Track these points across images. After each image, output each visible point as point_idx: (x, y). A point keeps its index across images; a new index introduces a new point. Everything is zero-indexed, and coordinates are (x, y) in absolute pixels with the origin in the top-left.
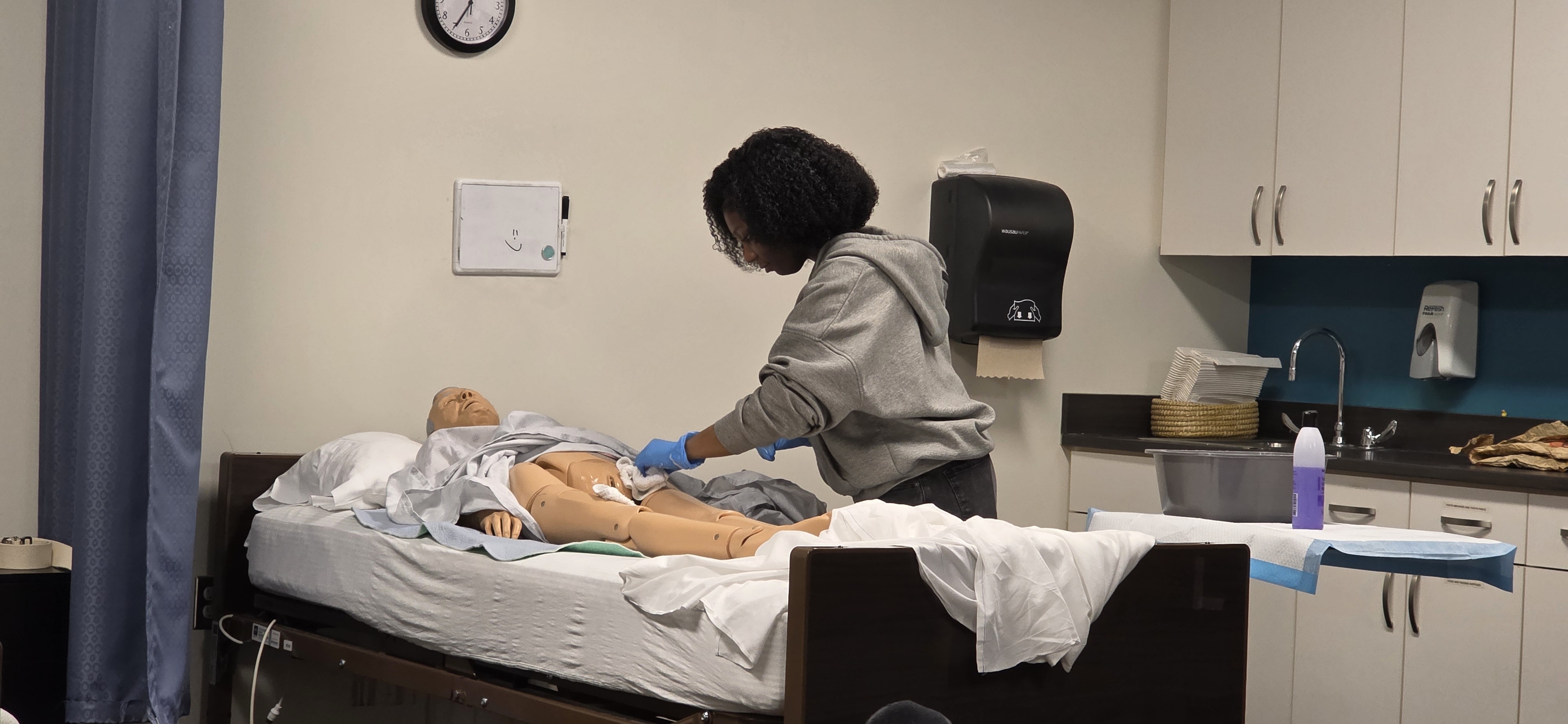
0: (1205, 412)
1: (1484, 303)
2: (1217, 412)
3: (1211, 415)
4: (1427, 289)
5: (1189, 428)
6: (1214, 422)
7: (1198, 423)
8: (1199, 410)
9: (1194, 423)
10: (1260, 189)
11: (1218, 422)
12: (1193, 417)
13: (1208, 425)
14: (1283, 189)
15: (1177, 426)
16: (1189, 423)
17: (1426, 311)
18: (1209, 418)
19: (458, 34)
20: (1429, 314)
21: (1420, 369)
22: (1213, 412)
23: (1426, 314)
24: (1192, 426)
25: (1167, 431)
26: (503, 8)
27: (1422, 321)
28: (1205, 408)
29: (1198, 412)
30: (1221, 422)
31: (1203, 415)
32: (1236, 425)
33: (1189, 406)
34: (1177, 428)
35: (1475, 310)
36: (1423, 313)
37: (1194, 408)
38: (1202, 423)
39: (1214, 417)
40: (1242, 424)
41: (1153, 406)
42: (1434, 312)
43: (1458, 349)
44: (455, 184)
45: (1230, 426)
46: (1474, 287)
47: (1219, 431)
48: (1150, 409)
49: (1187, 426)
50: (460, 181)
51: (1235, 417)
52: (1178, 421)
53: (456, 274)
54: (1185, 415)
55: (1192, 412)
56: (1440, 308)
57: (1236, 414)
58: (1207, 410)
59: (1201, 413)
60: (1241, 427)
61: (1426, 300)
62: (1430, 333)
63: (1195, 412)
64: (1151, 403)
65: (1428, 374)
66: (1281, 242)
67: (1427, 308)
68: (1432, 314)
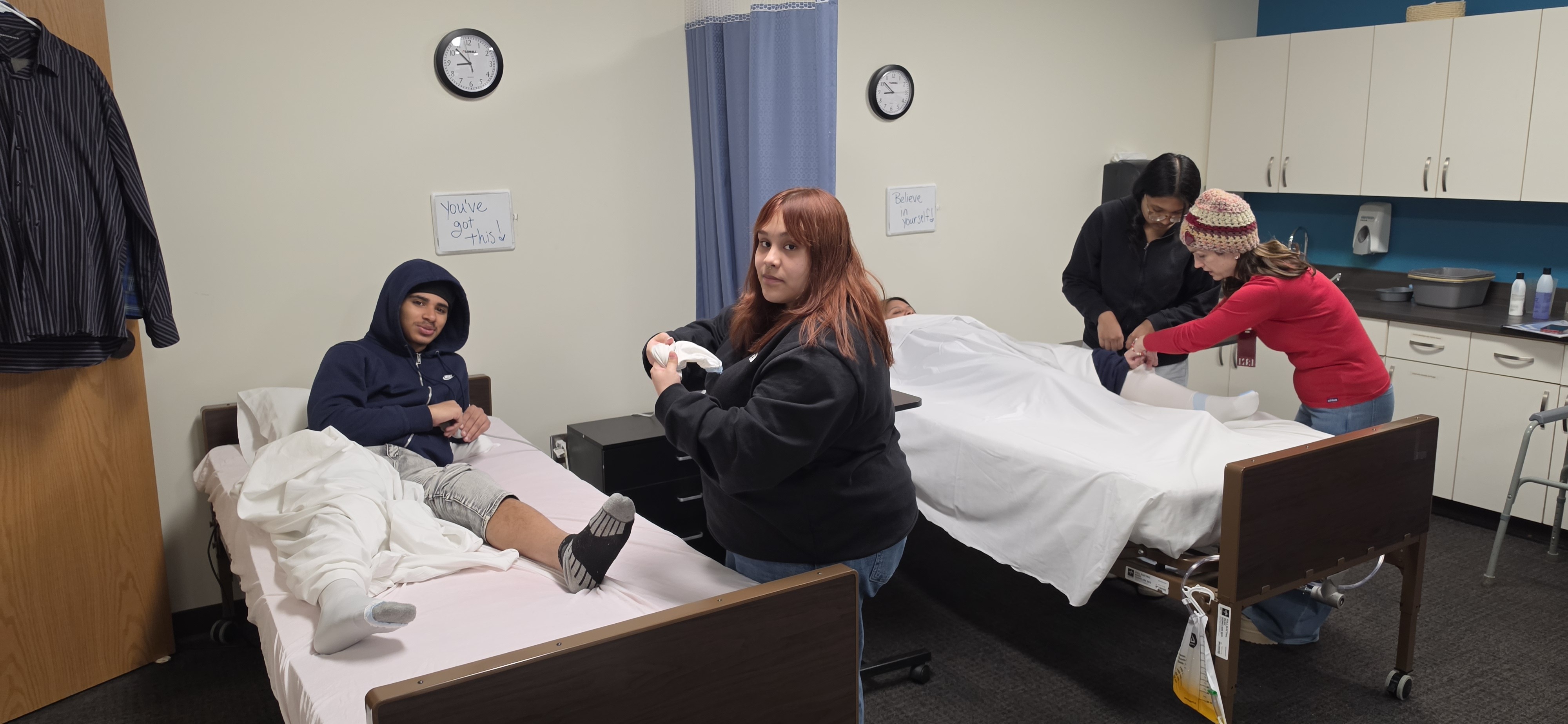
1: (1394, 214)
4: (1362, 207)
10: (1272, 158)
14: (1287, 158)
17: (1362, 219)
19: (886, 110)
20: (1364, 220)
21: (1360, 248)
23: (1362, 220)
26: (909, 92)
27: (1359, 225)
35: (1389, 217)
36: (1361, 220)
42: (1367, 219)
43: (1381, 239)
44: (886, 190)
46: (1389, 206)
50: (889, 188)
53: (888, 236)
56: (1372, 218)
61: (1362, 213)
62: (1365, 232)
65: (1366, 253)
66: (1285, 185)
67: (1363, 217)
68: (1366, 220)
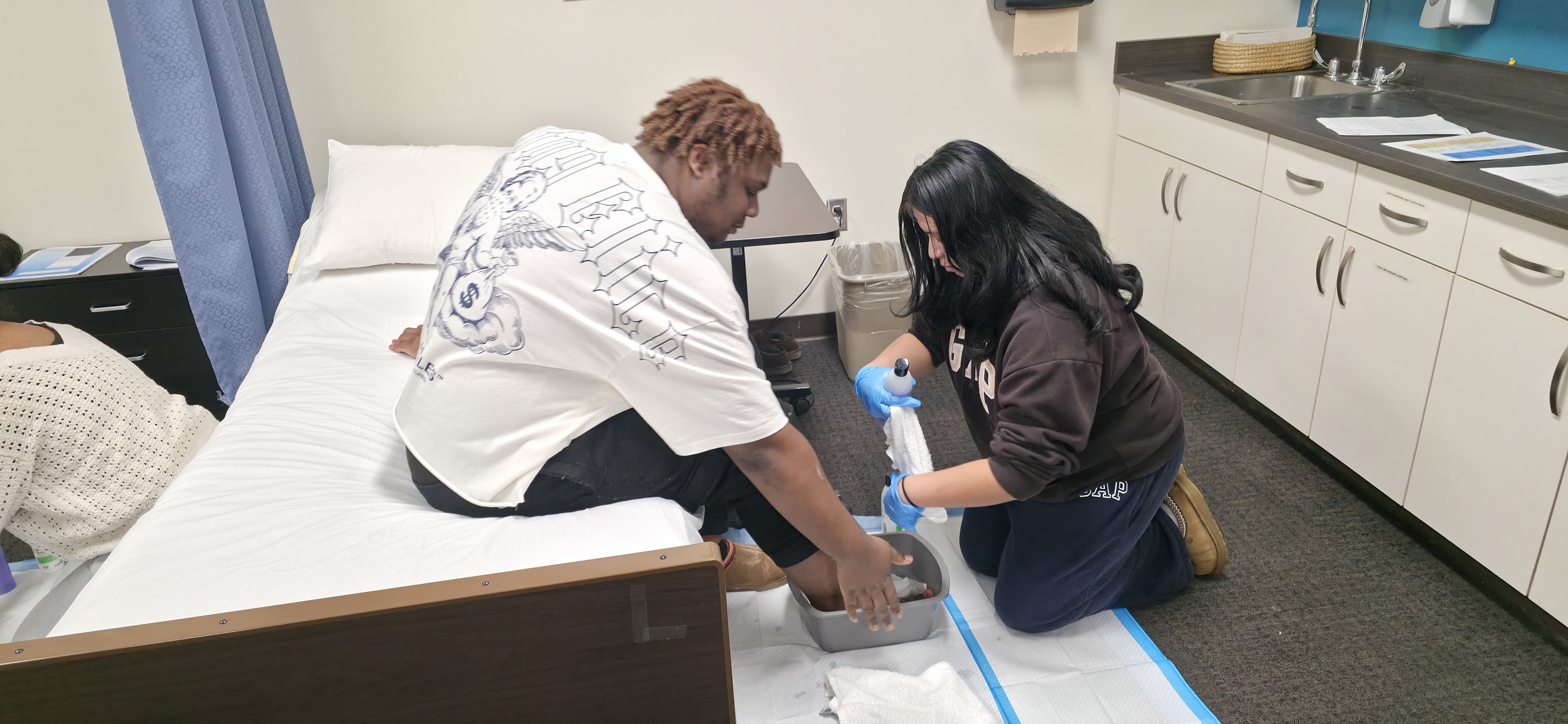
0: (1254, 51)
2: (1266, 50)
3: (1260, 53)
5: (1238, 65)
6: (1262, 59)
7: (1247, 61)
8: (1249, 50)
9: (1242, 61)
11: (1266, 59)
12: (1242, 56)
13: (1256, 62)
15: (1228, 63)
16: (1238, 61)
18: (1258, 56)
22: (1262, 51)
24: (1241, 63)
25: (1221, 67)
28: (1255, 47)
29: (1247, 52)
30: (1270, 58)
31: (1252, 54)
32: (1285, 59)
33: (1239, 47)
34: (1228, 66)
37: (1243, 49)
38: (1251, 60)
39: (1261, 55)
40: (1292, 58)
41: (1215, 46)
45: (1279, 60)
47: (1267, 66)
48: (1213, 49)
49: (1236, 63)
51: (1285, 53)
52: (1229, 60)
54: (1235, 55)
55: (1241, 52)
57: (1286, 50)
58: (1256, 49)
59: (1250, 52)
60: (1291, 61)
63: (1244, 52)
64: (1214, 44)
